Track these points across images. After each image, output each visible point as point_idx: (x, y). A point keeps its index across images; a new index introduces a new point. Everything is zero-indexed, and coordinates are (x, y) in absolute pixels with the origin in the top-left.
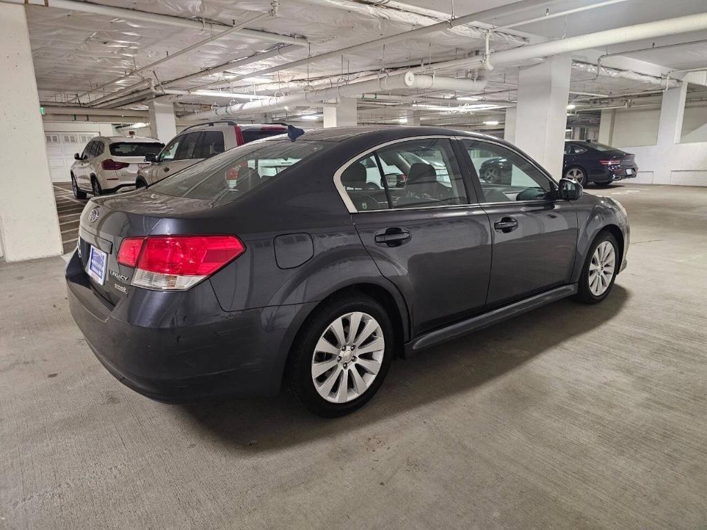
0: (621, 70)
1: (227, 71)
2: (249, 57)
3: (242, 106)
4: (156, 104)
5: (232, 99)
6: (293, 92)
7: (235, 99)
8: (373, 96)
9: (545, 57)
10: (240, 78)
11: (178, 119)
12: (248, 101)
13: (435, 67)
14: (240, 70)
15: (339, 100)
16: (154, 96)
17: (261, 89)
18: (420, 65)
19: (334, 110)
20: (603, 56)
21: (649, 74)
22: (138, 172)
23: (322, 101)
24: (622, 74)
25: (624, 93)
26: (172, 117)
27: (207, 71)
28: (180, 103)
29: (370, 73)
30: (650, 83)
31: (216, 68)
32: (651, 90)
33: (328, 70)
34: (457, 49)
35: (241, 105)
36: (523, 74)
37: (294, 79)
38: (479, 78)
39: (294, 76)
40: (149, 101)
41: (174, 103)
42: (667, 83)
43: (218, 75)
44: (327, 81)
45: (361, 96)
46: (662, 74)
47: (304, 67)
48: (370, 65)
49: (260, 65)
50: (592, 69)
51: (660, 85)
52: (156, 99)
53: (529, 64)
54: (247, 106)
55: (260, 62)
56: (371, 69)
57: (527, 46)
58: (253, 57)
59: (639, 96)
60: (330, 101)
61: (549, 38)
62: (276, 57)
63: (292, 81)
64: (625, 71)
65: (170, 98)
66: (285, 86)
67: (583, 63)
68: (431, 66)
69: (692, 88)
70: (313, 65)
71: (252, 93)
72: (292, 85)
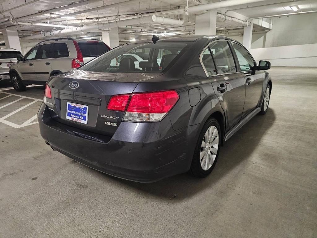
0: (232, 17)
1: (53, 13)
2: (69, 5)
3: (61, 31)
4: (7, 31)
5: (53, 27)
6: (87, 24)
7: (55, 27)
8: (131, 27)
9: (207, 11)
10: (60, 17)
11: (20, 39)
12: (64, 29)
13: (164, 13)
14: (60, 12)
15: (110, 29)
16: (6, 27)
17: (70, 22)
18: (155, 12)
19: (108, 34)
20: (227, 11)
21: (241, 19)
22: (10, 67)
23: (101, 30)
24: (233, 19)
25: (229, 28)
26: (17, 38)
27: (42, 12)
28: (21, 30)
29: (128, 15)
30: (241, 23)
31: (47, 11)
32: (240, 26)
33: (107, 13)
34: (171, 5)
35: (59, 31)
36: (197, 18)
37: (88, 18)
38: (181, 19)
39: (88, 16)
40: (4, 29)
41: (18, 30)
42: (247, 23)
43: (47, 15)
44: (105, 19)
45: (125, 27)
46: (245, 20)
47: (96, 12)
48: (127, 12)
49: (72, 10)
50: (223, 16)
51: (244, 24)
52: (7, 28)
53: (202, 13)
54: (63, 31)
55: (73, 8)
56: (128, 14)
57: (201, 5)
58: (71, 5)
59: (233, 29)
60: (106, 30)
61: (208, 1)
62: (82, 6)
63: (87, 19)
64: (234, 18)
65: (16, 28)
66: (83, 21)
67: (220, 13)
68: (162, 12)
69: (255, 26)
70: (100, 11)
71: (66, 25)
72: (87, 21)
